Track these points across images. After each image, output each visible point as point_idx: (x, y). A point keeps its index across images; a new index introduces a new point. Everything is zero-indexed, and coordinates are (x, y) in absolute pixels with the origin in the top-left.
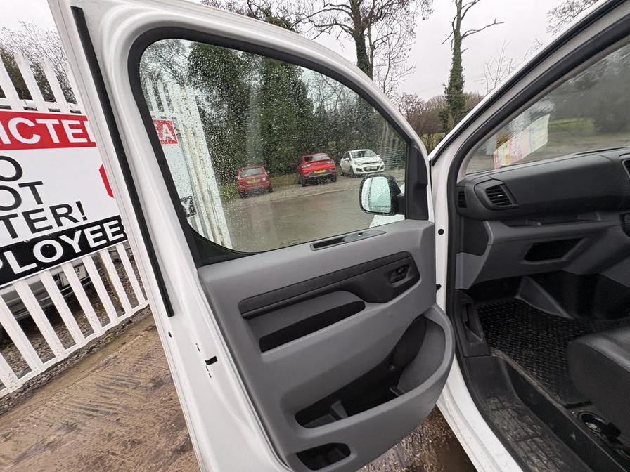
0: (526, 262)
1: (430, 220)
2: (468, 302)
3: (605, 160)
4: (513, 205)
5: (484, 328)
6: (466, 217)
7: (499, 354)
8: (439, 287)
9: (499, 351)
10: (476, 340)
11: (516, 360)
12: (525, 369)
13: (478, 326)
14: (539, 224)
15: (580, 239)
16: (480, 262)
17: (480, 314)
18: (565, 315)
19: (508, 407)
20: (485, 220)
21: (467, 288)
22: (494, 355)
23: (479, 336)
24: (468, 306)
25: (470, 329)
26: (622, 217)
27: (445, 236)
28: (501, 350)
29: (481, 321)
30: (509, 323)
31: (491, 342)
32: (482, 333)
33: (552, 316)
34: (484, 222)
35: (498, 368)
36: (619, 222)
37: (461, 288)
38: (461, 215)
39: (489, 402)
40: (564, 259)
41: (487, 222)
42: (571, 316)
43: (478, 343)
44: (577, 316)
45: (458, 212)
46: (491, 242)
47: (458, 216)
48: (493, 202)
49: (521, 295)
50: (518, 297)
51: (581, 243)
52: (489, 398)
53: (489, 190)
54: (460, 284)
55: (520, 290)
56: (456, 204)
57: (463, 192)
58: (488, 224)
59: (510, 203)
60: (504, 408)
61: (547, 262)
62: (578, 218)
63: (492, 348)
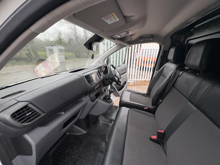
0: (65, 129)
3: (79, 77)
14: (63, 113)
15: (80, 110)
20: (24, 134)
26: (89, 96)
33: (80, 135)
34: (24, 136)
36: (89, 98)
40: (78, 117)
41: (26, 135)
42: (86, 131)
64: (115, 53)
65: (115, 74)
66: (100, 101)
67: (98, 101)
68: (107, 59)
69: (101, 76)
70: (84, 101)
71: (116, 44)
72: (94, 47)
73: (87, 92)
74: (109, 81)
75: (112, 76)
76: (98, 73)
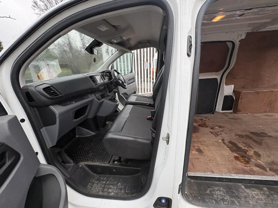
0: (75, 120)
1: (9, 114)
2: (59, 151)
3: (84, 76)
4: (61, 95)
5: (71, 158)
6: (37, 107)
7: (82, 164)
8: (37, 153)
9: (81, 162)
10: (71, 166)
11: (88, 161)
12: (93, 161)
13: (68, 159)
14: (74, 102)
15: (88, 105)
16: (55, 128)
17: (66, 153)
18: (94, 134)
19: (95, 182)
20: (50, 105)
21: (55, 144)
22: (80, 166)
23: (71, 163)
24: (59, 153)
25: (65, 163)
26: (95, 95)
27: (27, 121)
28: (82, 161)
29: (68, 155)
30: (79, 148)
31: (76, 162)
32: (71, 161)
33: (90, 136)
34: (49, 107)
35: (84, 170)
36: (95, 97)
37: (51, 146)
38: (33, 107)
39: (88, 187)
40: (86, 114)
41: (51, 106)
42: (95, 133)
43: (72, 167)
44: (97, 132)
45: (30, 105)
46: (57, 116)
47: (31, 108)
48: (50, 95)
49: (78, 135)
50: (77, 136)
51: (89, 106)
52: (87, 186)
53: (45, 89)
54: (49, 145)
55: (77, 133)
56: (26, 101)
57: (28, 92)
58: (52, 107)
59: (58, 95)
60: (93, 183)
61: (82, 117)
62: (85, 98)
63: (78, 164)
64: (118, 59)
65: (119, 78)
66: (106, 101)
67: (103, 101)
68: (111, 65)
69: (105, 79)
70: (90, 98)
71: (118, 50)
72: (95, 51)
73: (92, 91)
74: (114, 85)
75: (116, 80)
76: (102, 76)
